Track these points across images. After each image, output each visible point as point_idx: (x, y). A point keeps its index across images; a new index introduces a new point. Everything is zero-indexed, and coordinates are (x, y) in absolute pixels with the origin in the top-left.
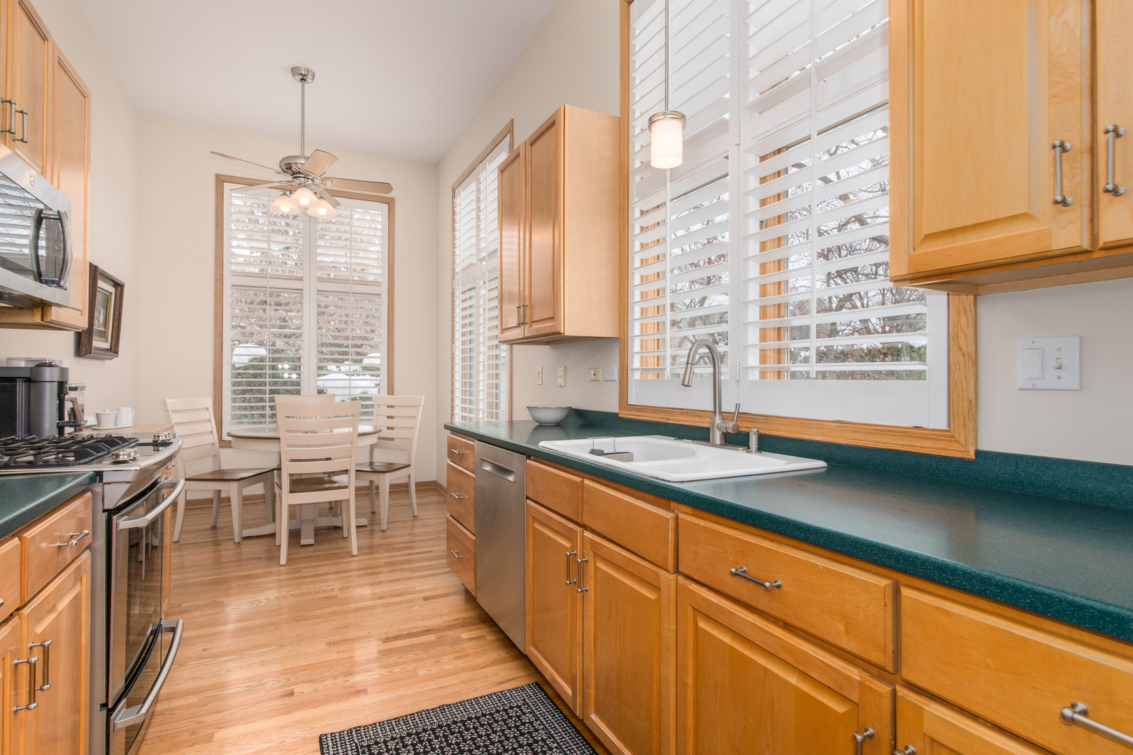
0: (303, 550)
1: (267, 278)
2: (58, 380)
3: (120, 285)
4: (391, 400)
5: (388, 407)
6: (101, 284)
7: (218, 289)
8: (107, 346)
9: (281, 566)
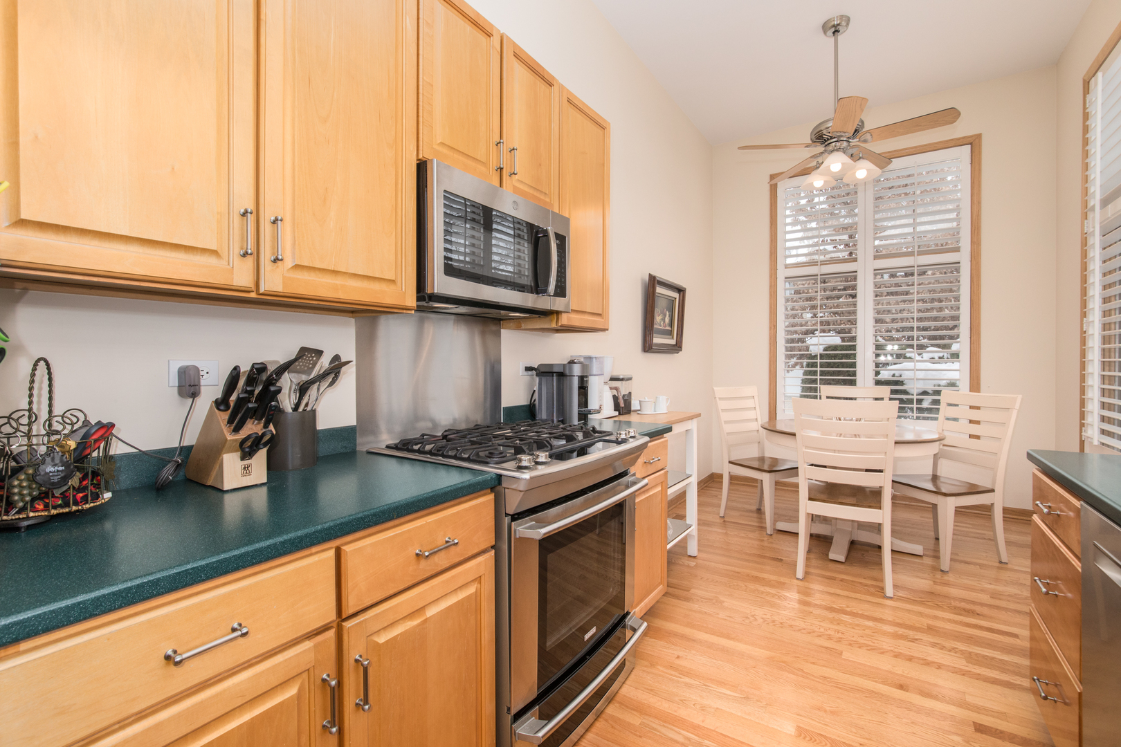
0: (832, 565)
1: (817, 265)
2: (579, 374)
3: (682, 291)
4: (975, 398)
5: (971, 407)
6: (659, 290)
7: (773, 284)
8: (673, 342)
9: (798, 579)
